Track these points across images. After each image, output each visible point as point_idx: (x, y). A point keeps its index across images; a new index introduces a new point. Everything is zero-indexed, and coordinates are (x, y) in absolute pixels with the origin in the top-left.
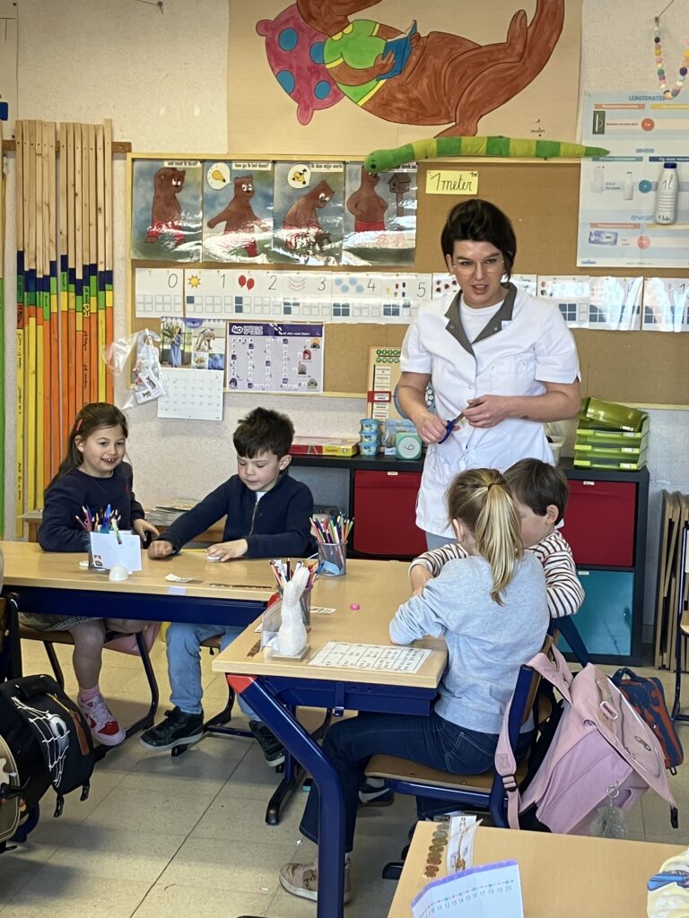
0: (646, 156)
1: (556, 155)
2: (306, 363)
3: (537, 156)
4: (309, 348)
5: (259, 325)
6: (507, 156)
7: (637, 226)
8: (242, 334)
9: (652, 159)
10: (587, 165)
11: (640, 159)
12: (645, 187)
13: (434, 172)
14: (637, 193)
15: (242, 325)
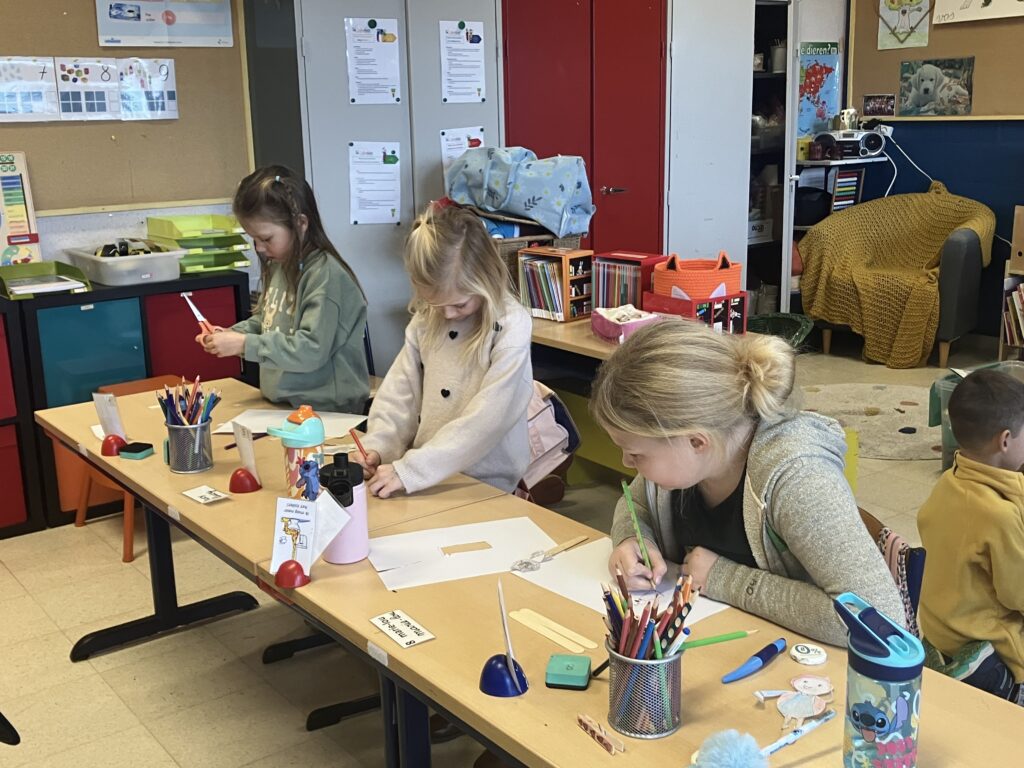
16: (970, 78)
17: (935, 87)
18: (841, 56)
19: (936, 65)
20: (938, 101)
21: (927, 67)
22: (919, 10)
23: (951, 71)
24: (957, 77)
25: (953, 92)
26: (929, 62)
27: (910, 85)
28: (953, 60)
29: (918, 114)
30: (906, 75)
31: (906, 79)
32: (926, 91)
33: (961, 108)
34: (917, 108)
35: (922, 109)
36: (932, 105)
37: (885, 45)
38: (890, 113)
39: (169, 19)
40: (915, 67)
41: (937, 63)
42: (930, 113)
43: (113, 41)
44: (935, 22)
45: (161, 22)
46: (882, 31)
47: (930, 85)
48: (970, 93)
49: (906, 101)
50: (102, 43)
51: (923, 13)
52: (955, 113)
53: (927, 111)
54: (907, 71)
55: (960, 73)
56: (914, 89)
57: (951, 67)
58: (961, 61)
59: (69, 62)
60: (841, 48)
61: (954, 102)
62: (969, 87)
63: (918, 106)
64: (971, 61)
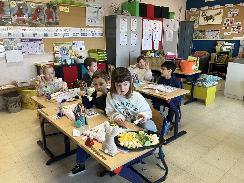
0: (95, 7)
1: (82, 5)
2: (40, 47)
3: (79, 5)
4: (40, 44)
5: (28, 39)
6: (74, 5)
7: (94, 19)
8: (24, 41)
9: (96, 7)
10: (86, 7)
11: (94, 7)
12: (95, 12)
13: (61, 7)
14: (94, 13)
15: (24, 39)
16: (204, 33)
22: (196, 23)
24: (202, 33)
25: (201, 36)
26: (198, 31)
32: (197, 35)
33: (202, 38)
34: (196, 37)
36: (198, 37)
39: (95, 22)
41: (199, 31)
43: (88, 25)
44: (199, 25)
45: (94, 22)
47: (198, 34)
48: (204, 36)
50: (87, 26)
51: (197, 23)
52: (202, 39)
55: (203, 33)
56: (195, 35)
57: (201, 32)
58: (203, 31)
59: (82, 29)
61: (201, 37)
62: (204, 35)
64: (204, 31)
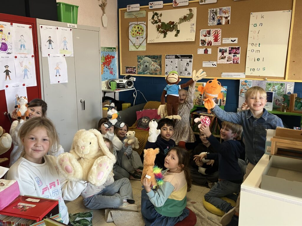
16: (160, 62)
17: (149, 65)
18: (117, 52)
19: (149, 57)
20: (150, 70)
21: (146, 57)
22: (142, 38)
23: (154, 60)
24: (156, 62)
25: (155, 67)
27: (141, 64)
28: (155, 56)
29: (144, 74)
30: (139, 60)
31: (139, 62)
32: (146, 66)
33: (158, 73)
35: (145, 72)
36: (148, 71)
37: (132, 49)
38: (135, 73)
40: (142, 58)
42: (148, 74)
44: (148, 42)
46: (131, 44)
48: (161, 68)
49: (140, 69)
51: (144, 39)
53: (147, 73)
54: (139, 59)
55: (157, 60)
56: (142, 65)
57: (154, 58)
58: (157, 57)
60: (117, 49)
62: (160, 66)
63: (144, 71)
64: (161, 56)
